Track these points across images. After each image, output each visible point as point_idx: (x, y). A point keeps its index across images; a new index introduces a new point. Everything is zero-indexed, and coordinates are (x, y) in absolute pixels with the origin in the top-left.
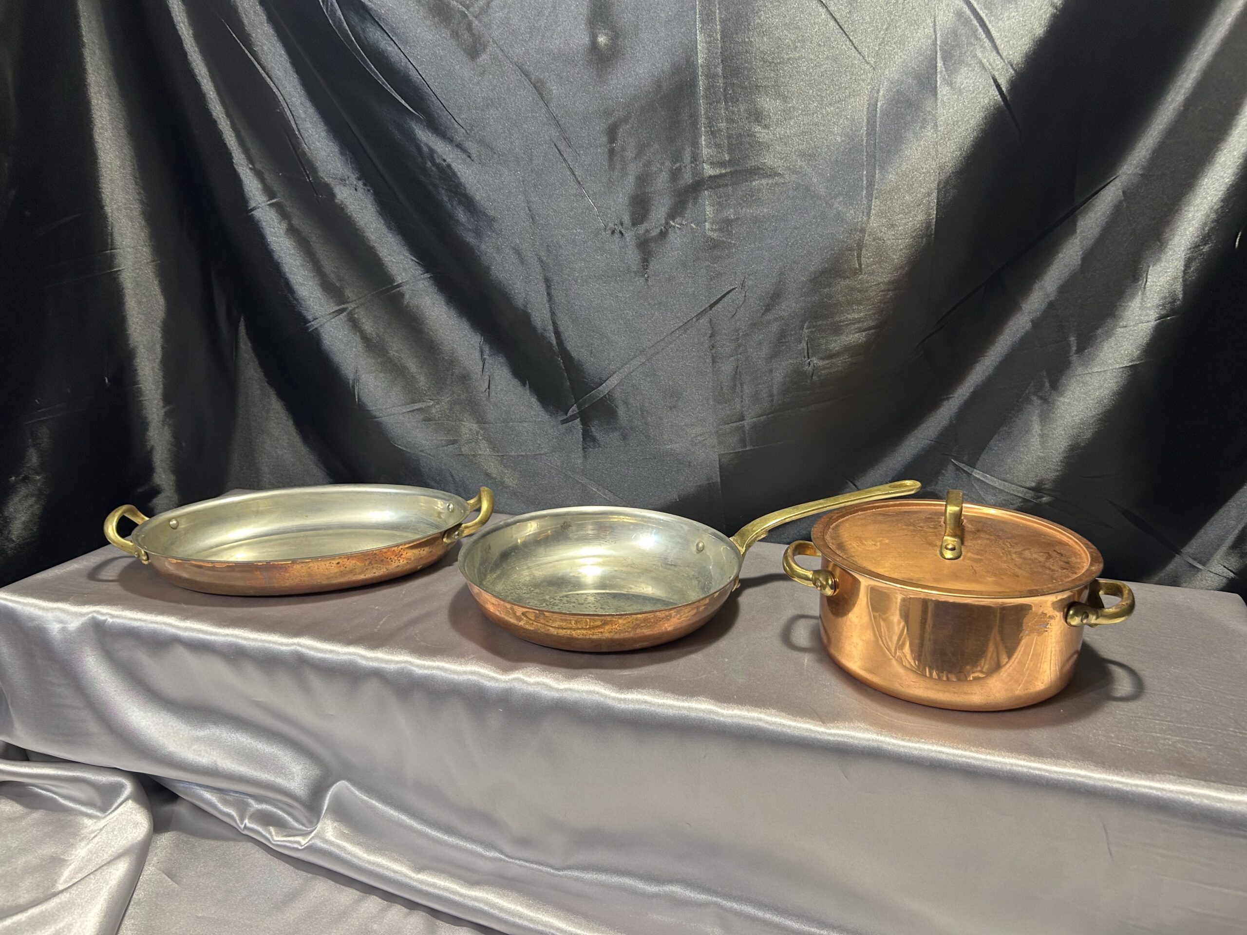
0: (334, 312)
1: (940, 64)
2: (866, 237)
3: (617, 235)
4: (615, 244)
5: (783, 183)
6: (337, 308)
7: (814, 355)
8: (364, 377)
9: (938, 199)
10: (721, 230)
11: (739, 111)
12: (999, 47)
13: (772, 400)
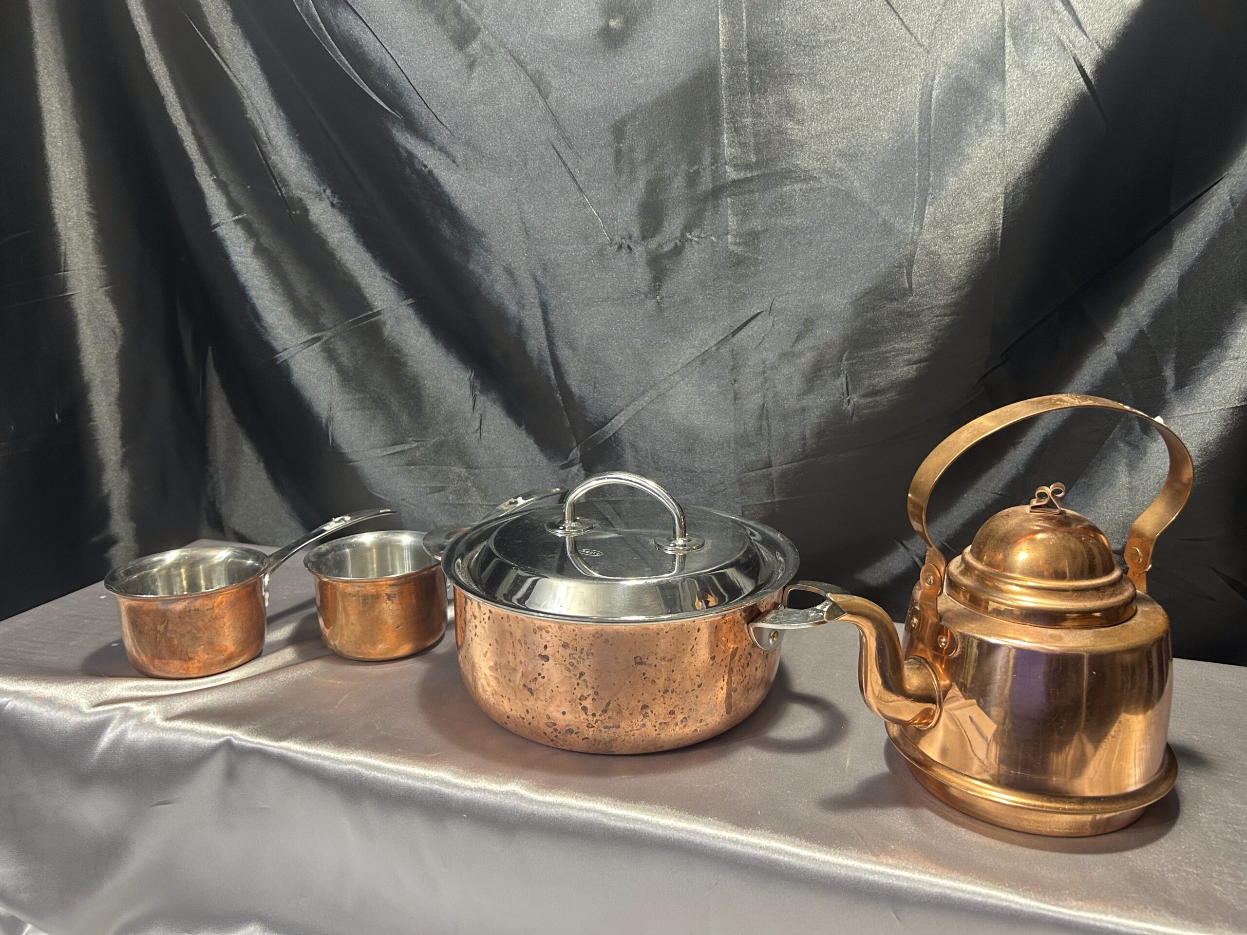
0: (306, 342)
1: (1009, 43)
2: (918, 251)
3: (624, 251)
4: (621, 261)
5: (819, 189)
6: (310, 337)
7: (854, 392)
8: (339, 415)
9: (1005, 204)
10: (746, 244)
11: (767, 103)
12: (1081, 20)
13: (805, 444)
